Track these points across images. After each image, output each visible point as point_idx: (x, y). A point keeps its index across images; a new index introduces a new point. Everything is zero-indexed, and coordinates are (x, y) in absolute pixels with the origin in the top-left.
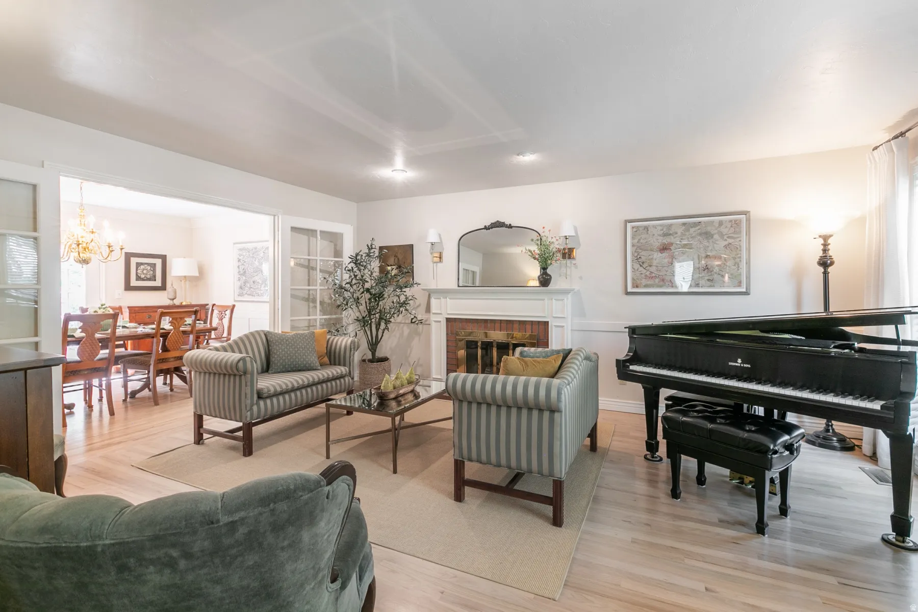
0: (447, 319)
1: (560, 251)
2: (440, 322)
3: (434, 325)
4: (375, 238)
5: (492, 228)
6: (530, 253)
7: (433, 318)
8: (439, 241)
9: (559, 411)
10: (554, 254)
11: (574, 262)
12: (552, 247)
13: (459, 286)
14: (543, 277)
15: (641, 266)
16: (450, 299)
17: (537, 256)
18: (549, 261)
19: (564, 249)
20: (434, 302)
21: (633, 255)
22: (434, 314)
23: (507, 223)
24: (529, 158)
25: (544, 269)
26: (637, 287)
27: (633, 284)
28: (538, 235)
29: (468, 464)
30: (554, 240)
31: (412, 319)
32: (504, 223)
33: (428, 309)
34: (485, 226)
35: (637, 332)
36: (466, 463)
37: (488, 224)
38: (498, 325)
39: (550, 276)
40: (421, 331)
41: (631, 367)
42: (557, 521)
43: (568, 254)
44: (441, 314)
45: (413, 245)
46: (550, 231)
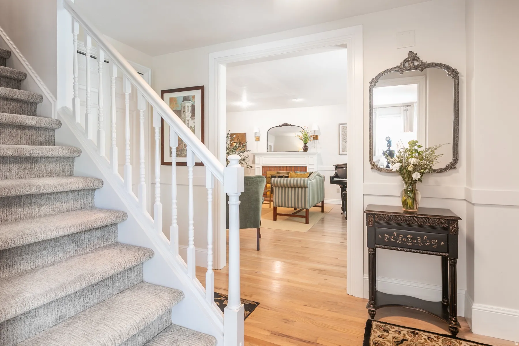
0: (262, 166)
1: (312, 136)
2: (259, 167)
3: (256, 169)
4: (230, 130)
5: (282, 126)
6: (299, 137)
7: (256, 166)
8: (259, 131)
9: (307, 188)
10: (309, 138)
11: (318, 141)
12: (308, 135)
13: (268, 152)
14: (305, 148)
15: (345, 143)
16: (264, 157)
17: (302, 139)
18: (307, 141)
19: (314, 136)
20: (256, 158)
21: (342, 138)
22: (256, 164)
23: (289, 124)
24: (299, 100)
25: (305, 144)
26: (344, 151)
27: (342, 150)
28: (303, 129)
29: (278, 208)
30: (309, 132)
31: (247, 166)
32: (288, 124)
33: (253, 162)
34: (280, 125)
35: (338, 167)
36: (277, 207)
37: (281, 124)
38: (285, 169)
39: (308, 147)
40: (250, 172)
41: (335, 179)
42: (307, 222)
43: (316, 138)
44: (259, 164)
45: (246, 133)
46: (307, 128)
